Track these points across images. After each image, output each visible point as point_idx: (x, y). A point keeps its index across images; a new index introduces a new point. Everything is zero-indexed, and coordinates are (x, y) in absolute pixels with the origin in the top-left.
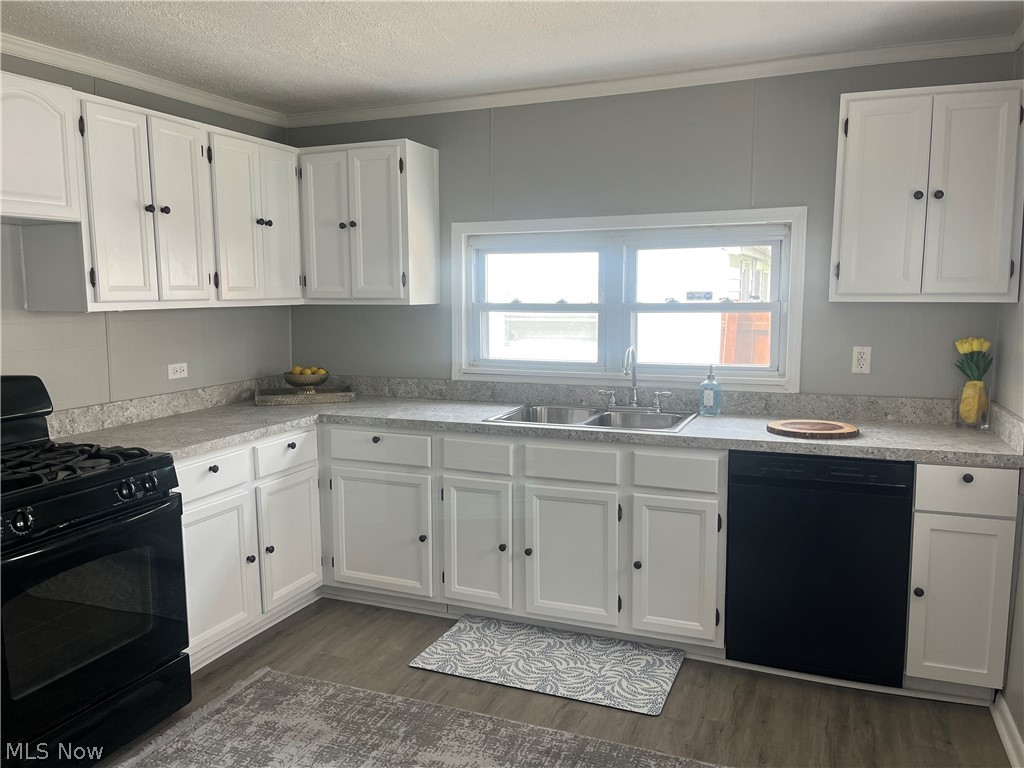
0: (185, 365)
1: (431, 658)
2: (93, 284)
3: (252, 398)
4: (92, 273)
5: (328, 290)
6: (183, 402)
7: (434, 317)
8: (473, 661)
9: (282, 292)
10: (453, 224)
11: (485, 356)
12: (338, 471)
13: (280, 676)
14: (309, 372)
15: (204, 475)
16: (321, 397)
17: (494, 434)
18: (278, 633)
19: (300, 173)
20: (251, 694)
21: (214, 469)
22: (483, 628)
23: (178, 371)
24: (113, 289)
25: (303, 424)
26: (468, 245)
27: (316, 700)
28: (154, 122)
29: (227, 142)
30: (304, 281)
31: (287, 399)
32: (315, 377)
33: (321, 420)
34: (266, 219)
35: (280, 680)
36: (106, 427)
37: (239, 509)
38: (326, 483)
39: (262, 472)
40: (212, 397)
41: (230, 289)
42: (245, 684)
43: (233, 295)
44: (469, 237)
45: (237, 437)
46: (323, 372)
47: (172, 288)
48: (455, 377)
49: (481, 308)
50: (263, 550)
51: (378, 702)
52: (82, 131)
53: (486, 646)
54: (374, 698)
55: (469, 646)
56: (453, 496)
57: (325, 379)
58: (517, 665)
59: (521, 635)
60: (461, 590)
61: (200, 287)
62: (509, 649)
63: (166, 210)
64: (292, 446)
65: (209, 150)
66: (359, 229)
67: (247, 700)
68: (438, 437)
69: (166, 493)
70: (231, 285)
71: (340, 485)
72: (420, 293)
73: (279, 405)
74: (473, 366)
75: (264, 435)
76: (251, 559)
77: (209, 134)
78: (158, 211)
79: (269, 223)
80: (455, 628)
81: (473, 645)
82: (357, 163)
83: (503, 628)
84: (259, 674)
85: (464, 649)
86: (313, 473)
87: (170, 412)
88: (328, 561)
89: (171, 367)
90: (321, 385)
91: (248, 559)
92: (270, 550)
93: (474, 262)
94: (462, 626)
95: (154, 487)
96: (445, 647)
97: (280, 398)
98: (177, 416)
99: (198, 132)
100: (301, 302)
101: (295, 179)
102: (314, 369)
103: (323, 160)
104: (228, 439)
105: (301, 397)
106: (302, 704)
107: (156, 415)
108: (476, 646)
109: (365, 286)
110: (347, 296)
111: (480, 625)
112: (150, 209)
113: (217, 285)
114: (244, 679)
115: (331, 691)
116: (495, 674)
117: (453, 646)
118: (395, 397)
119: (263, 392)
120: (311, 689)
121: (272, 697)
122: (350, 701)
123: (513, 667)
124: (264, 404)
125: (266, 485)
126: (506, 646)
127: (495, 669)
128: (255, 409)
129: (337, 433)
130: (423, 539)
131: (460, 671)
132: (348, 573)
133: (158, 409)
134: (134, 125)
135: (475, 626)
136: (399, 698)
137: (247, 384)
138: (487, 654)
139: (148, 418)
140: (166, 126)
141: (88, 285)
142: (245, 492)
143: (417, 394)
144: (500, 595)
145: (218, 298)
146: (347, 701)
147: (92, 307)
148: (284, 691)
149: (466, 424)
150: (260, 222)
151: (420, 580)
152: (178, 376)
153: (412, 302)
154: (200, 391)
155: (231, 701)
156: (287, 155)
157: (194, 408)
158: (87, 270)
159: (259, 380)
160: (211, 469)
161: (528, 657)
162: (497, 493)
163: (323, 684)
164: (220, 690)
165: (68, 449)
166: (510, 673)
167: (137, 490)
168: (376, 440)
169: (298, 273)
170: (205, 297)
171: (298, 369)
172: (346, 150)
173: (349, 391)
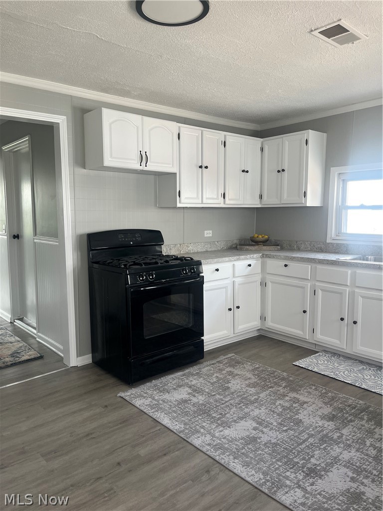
0: (211, 231)
1: (303, 363)
2: (179, 196)
3: (236, 247)
4: (179, 192)
5: (270, 201)
6: (210, 246)
7: (319, 213)
8: (322, 367)
9: (252, 202)
10: (331, 168)
11: (345, 232)
12: (269, 278)
13: (238, 358)
14: (260, 236)
15: (214, 272)
16: (265, 248)
17: (341, 265)
18: (240, 344)
19: (262, 150)
20: (226, 361)
21: (217, 270)
22: (331, 356)
23: (208, 234)
24: (186, 198)
25: (255, 257)
26: (339, 178)
27: (251, 368)
28: (204, 132)
29: (232, 138)
30: (261, 197)
31: (251, 248)
32: (263, 239)
33: (263, 257)
34: (246, 170)
35: (237, 359)
36: (181, 252)
37: (226, 288)
38: (263, 284)
39: (237, 275)
40: (221, 245)
41: (229, 200)
42: (224, 357)
43: (230, 202)
44: (340, 174)
45: (227, 259)
46: (267, 237)
47: (207, 198)
48: (328, 241)
49: (343, 207)
50: (235, 307)
51: (276, 373)
52: (179, 138)
53: (331, 363)
54: (275, 372)
55: (322, 362)
56: (320, 293)
57: (268, 240)
58: (344, 373)
59: (350, 362)
60: (321, 337)
61: (217, 198)
62: (342, 366)
63: (206, 167)
64: (250, 265)
65: (225, 142)
66: (286, 173)
67: (224, 363)
68: (314, 265)
69: (199, 275)
70: (230, 198)
71: (269, 285)
72: (313, 200)
73: (247, 250)
74: (338, 236)
75: (238, 260)
76: (230, 310)
77: (225, 136)
78: (203, 167)
79: (247, 172)
80: (317, 354)
81: (324, 362)
82: (287, 143)
83: (341, 358)
84: (230, 355)
85: (319, 362)
86: (258, 278)
87: (204, 250)
88: (263, 318)
89: (206, 232)
90: (265, 242)
91: (229, 309)
92: (238, 307)
93: (341, 186)
94: (321, 354)
95: (194, 272)
96: (311, 360)
97: (247, 247)
98: (207, 251)
99: (221, 135)
100: (259, 206)
101: (260, 152)
102: (263, 235)
103: (272, 143)
104: (224, 259)
105: (256, 247)
106: (245, 368)
107: (199, 250)
108: (326, 362)
109: (287, 199)
110: (279, 203)
111: (330, 355)
112: (201, 167)
113: (224, 198)
114: (224, 356)
115: (257, 366)
116: (332, 374)
117: (314, 360)
118: (299, 250)
119: (241, 245)
120: (249, 364)
121: (234, 363)
122: (265, 371)
123: (342, 373)
124: (241, 250)
125: (238, 280)
126: (341, 365)
127: (332, 372)
128: (237, 251)
129: (270, 262)
130: (305, 312)
131: (316, 370)
132: (271, 324)
133: (200, 248)
134: (197, 135)
135: (327, 355)
136: (286, 374)
137: (235, 241)
138: (330, 366)
139: (196, 251)
140: (209, 134)
141: (178, 197)
142: (228, 282)
143: (309, 249)
144: (340, 342)
145: (224, 203)
146: (263, 371)
147: (179, 205)
148: (238, 363)
149: (327, 260)
150: (243, 171)
151: (303, 331)
152: (208, 235)
153: (308, 205)
154: (216, 243)
155: (218, 362)
156: (257, 142)
157: (213, 249)
158: (178, 191)
159: (240, 240)
160: (216, 270)
161: (351, 371)
162: (341, 293)
163: (254, 363)
164: (214, 358)
165: (168, 256)
166: (340, 375)
167: (189, 272)
168: (286, 266)
169: (259, 193)
170: (219, 203)
171: (256, 235)
172: (282, 138)
173: (278, 246)
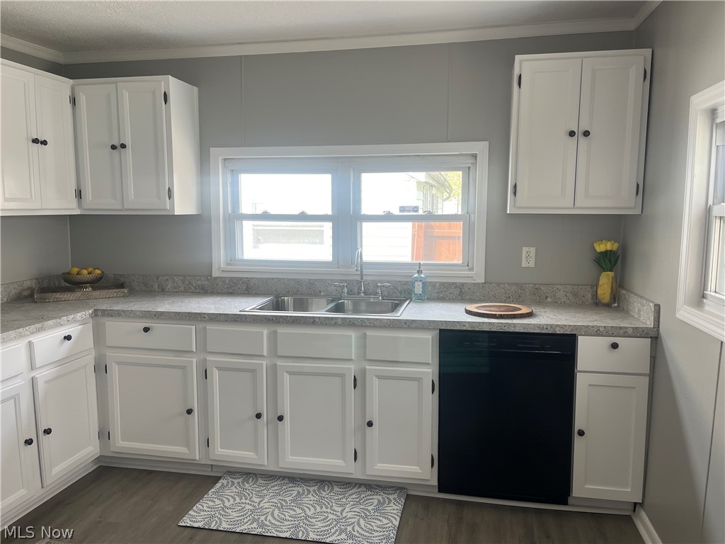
1: (198, 515)
3: (32, 297)
5: (100, 202)
7: (196, 225)
8: (235, 514)
9: (61, 203)
10: (211, 149)
11: (240, 257)
12: (111, 355)
14: (85, 272)
16: (97, 293)
17: (250, 322)
19: (73, 101)
22: (243, 482)
25: (79, 318)
26: (225, 166)
30: (79, 194)
31: (64, 296)
32: (92, 277)
33: (96, 313)
34: (41, 139)
37: (15, 398)
38: (101, 369)
39: (38, 363)
44: (225, 159)
45: (13, 333)
46: (98, 272)
48: (215, 274)
49: (236, 217)
50: (41, 432)
53: (246, 499)
55: (231, 500)
56: (215, 375)
57: (101, 278)
58: (273, 515)
59: (275, 486)
60: (224, 452)
62: (266, 500)
64: (68, 338)
66: (129, 149)
68: (201, 325)
70: (8, 196)
71: (114, 370)
72: (183, 205)
73: (57, 301)
74: (230, 265)
75: (40, 330)
76: (29, 442)
79: (44, 143)
80: (218, 485)
81: (234, 499)
82: (126, 95)
83: (260, 481)
85: (227, 503)
86: (90, 360)
88: (104, 435)
90: (98, 283)
91: (26, 442)
92: (48, 432)
93: (229, 180)
94: (225, 482)
96: (211, 503)
97: (58, 295)
100: (77, 212)
101: (68, 106)
102: (90, 269)
103: (94, 90)
105: (78, 294)
108: (238, 500)
109: (135, 199)
110: (119, 207)
111: (240, 480)
116: (255, 525)
117: (217, 502)
118: (163, 292)
119: (42, 290)
123: (270, 517)
124: (43, 301)
125: (42, 374)
126: (263, 497)
127: (254, 520)
128: (33, 305)
129: (111, 325)
130: (189, 412)
131: (224, 526)
132: (121, 444)
135: (236, 481)
137: (28, 284)
138: (247, 507)
142: (20, 382)
143: (182, 289)
144: (257, 455)
149: (225, 315)
150: (35, 140)
151: (188, 446)
153: (177, 212)
156: (63, 85)
159: (39, 279)
161: (282, 506)
162: (253, 371)
166: (267, 523)
168: (146, 330)
169: (74, 187)
171: (75, 270)
172: (116, 83)
173: (123, 288)
